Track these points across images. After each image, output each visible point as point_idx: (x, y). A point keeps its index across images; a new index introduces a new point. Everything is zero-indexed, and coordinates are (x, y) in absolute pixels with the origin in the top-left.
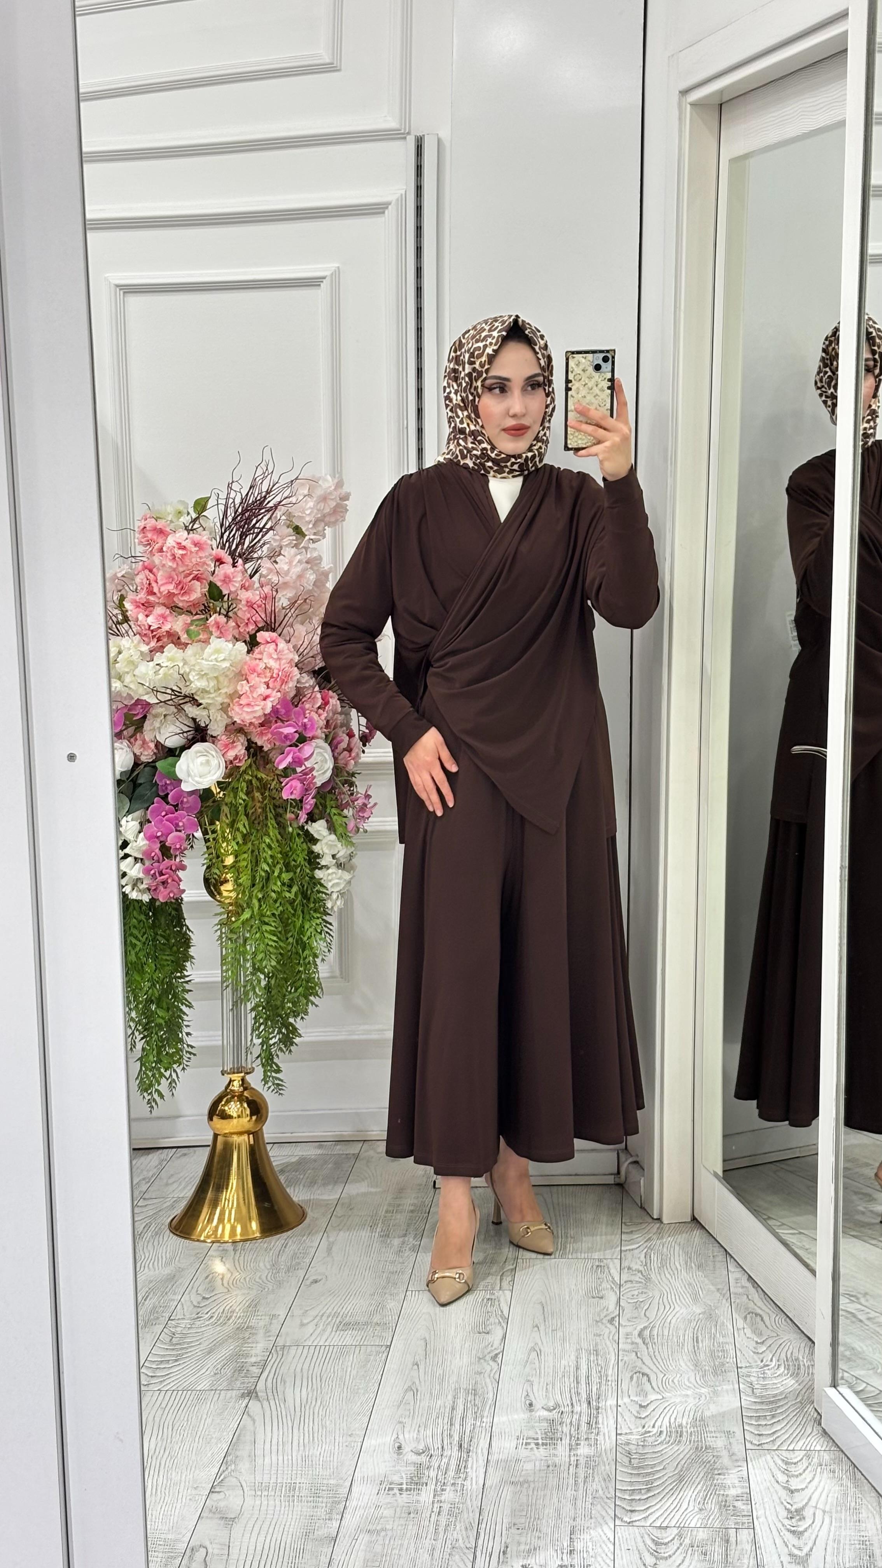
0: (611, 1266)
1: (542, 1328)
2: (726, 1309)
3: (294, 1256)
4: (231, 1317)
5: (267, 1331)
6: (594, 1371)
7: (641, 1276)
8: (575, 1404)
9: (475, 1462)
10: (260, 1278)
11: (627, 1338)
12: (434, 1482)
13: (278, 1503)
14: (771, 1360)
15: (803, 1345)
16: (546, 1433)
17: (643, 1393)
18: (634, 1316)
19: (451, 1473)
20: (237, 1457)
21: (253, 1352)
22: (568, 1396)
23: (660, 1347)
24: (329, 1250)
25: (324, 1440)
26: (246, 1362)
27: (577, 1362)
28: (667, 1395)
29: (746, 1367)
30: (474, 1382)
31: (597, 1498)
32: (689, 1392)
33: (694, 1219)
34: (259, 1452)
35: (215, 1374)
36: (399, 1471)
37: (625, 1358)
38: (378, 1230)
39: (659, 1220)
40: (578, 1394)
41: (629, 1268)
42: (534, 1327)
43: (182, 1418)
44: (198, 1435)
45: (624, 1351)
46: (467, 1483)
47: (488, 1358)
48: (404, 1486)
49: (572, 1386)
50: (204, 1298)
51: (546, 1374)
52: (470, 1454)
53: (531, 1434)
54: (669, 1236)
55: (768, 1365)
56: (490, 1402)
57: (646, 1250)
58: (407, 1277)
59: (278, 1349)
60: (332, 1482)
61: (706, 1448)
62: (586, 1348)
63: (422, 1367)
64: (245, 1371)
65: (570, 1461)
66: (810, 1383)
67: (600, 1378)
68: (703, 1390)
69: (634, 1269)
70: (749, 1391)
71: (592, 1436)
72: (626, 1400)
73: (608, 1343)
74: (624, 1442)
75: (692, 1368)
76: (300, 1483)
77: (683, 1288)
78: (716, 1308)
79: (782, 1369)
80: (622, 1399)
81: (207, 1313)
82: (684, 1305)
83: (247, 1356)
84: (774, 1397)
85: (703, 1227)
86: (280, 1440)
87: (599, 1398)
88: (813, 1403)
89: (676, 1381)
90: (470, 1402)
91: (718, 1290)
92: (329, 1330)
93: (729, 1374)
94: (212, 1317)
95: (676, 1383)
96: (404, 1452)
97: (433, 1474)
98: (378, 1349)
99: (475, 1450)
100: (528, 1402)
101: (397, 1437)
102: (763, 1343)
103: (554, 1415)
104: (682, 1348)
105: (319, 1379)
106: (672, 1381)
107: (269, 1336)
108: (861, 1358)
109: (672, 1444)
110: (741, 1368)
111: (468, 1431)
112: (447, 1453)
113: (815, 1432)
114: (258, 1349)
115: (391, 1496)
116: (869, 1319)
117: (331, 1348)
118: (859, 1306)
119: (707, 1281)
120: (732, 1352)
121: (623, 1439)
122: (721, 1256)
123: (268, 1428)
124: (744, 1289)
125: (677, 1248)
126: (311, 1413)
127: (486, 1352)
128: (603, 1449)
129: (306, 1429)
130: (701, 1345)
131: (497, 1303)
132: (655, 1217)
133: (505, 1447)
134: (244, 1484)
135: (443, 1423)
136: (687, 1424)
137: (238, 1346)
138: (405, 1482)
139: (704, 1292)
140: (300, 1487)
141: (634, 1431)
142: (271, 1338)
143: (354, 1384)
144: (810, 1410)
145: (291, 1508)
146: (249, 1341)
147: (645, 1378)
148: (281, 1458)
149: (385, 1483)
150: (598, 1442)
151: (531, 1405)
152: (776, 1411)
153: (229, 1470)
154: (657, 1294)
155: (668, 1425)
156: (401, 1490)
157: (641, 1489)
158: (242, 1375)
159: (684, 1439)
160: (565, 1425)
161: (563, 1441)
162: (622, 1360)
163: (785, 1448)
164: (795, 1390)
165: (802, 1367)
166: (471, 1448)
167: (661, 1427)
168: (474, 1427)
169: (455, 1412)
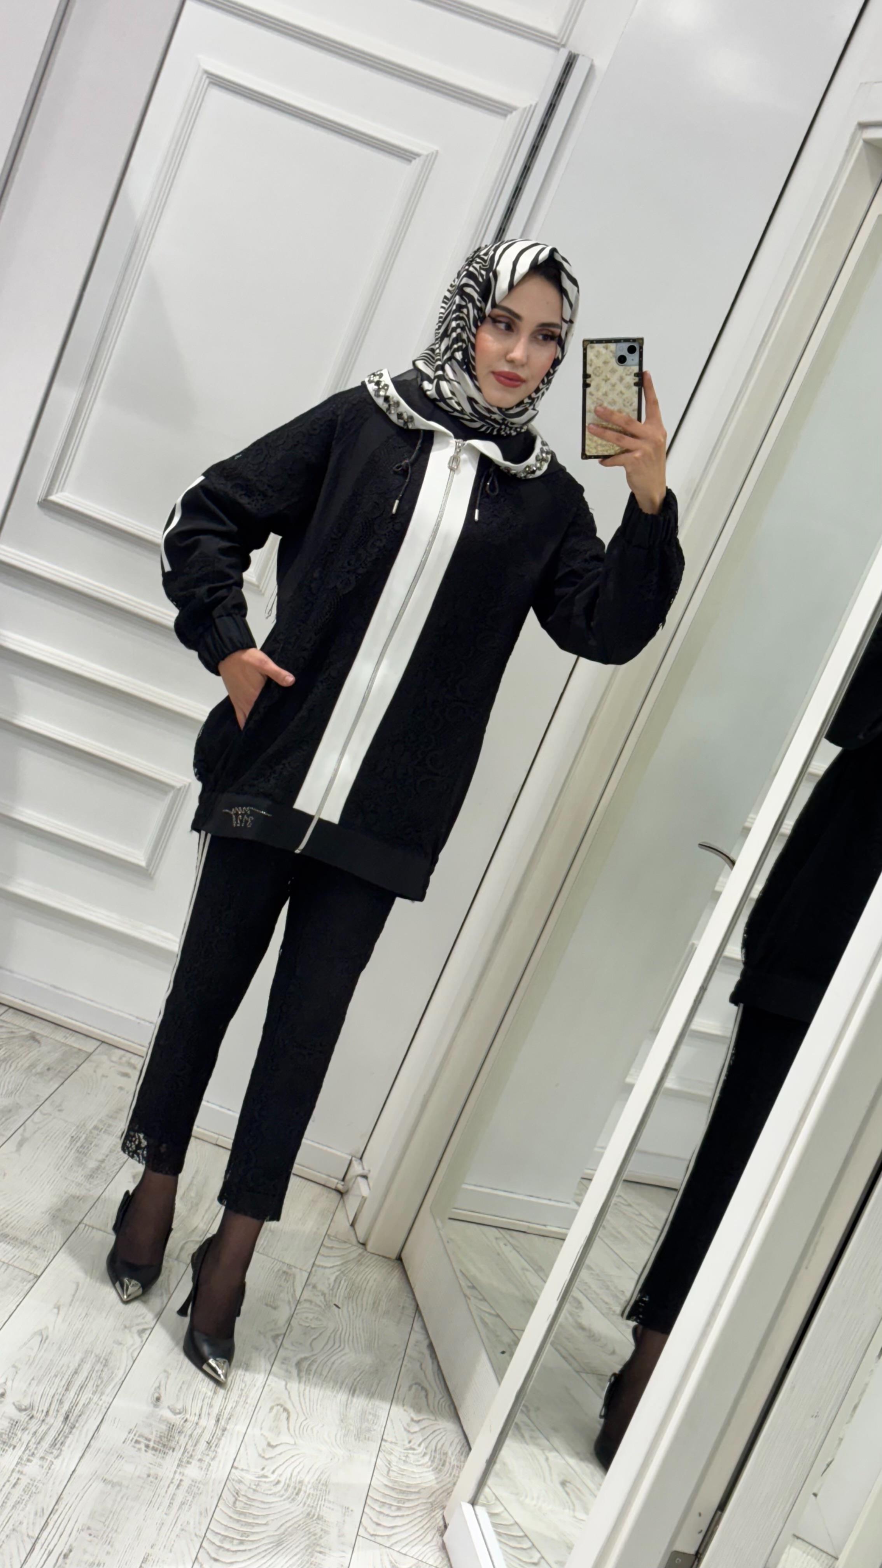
0: (298, 1277)
2: (394, 1370)
6: (236, 1387)
7: (323, 1300)
8: (203, 1415)
9: (75, 1441)
11: (283, 1363)
12: (23, 1449)
14: (419, 1445)
15: (457, 1440)
17: (277, 1430)
18: (300, 1341)
19: (45, 1444)
22: (199, 1405)
23: (313, 1386)
24: (20, 1144)
28: (300, 1442)
29: (391, 1443)
30: (109, 1351)
31: (185, 1531)
32: (324, 1448)
33: (399, 1259)
38: (77, 1145)
39: (364, 1246)
40: (211, 1406)
41: (314, 1287)
45: (275, 1376)
46: (57, 1462)
47: (133, 1330)
49: (208, 1394)
52: (74, 1431)
53: (146, 1432)
54: (367, 1267)
55: (414, 1449)
56: (117, 1380)
57: (338, 1273)
61: (318, 1518)
63: (62, 1313)
65: (173, 1479)
66: (449, 1485)
67: (240, 1396)
68: (338, 1451)
69: (318, 1289)
70: (385, 1470)
71: (207, 1459)
72: (257, 1432)
73: (262, 1360)
74: (236, 1479)
75: (337, 1421)
77: (361, 1330)
78: (386, 1365)
79: (427, 1458)
80: (253, 1429)
82: (354, 1347)
84: (408, 1487)
85: (405, 1272)
87: (230, 1419)
88: (444, 1508)
89: (315, 1430)
90: (97, 1372)
91: (395, 1346)
93: (371, 1442)
95: (315, 1432)
97: (26, 1437)
98: (25, 1276)
99: (80, 1428)
100: (156, 1395)
101: (5, 1383)
102: (418, 1422)
103: (177, 1420)
106: (312, 1429)
108: (509, 1478)
109: (284, 1500)
110: (386, 1441)
111: (81, 1404)
112: (50, 1420)
113: (433, 1543)
119: (386, 1332)
120: (383, 1421)
121: (237, 1474)
122: (411, 1310)
124: (420, 1356)
127: (134, 1323)
130: (354, 1400)
132: (361, 1241)
133: (112, 1436)
135: (58, 1386)
136: (309, 1483)
139: (380, 1343)
141: (252, 1470)
144: (437, 1516)
147: (285, 1414)
150: (211, 1468)
151: (158, 1399)
152: (404, 1503)
154: (332, 1326)
155: (289, 1476)
157: (233, 1538)
159: (299, 1498)
160: (183, 1435)
161: (175, 1453)
162: (269, 1385)
163: (398, 1549)
164: (431, 1487)
165: (447, 1464)
166: (77, 1425)
167: (281, 1475)
168: (89, 1403)
169: (76, 1376)
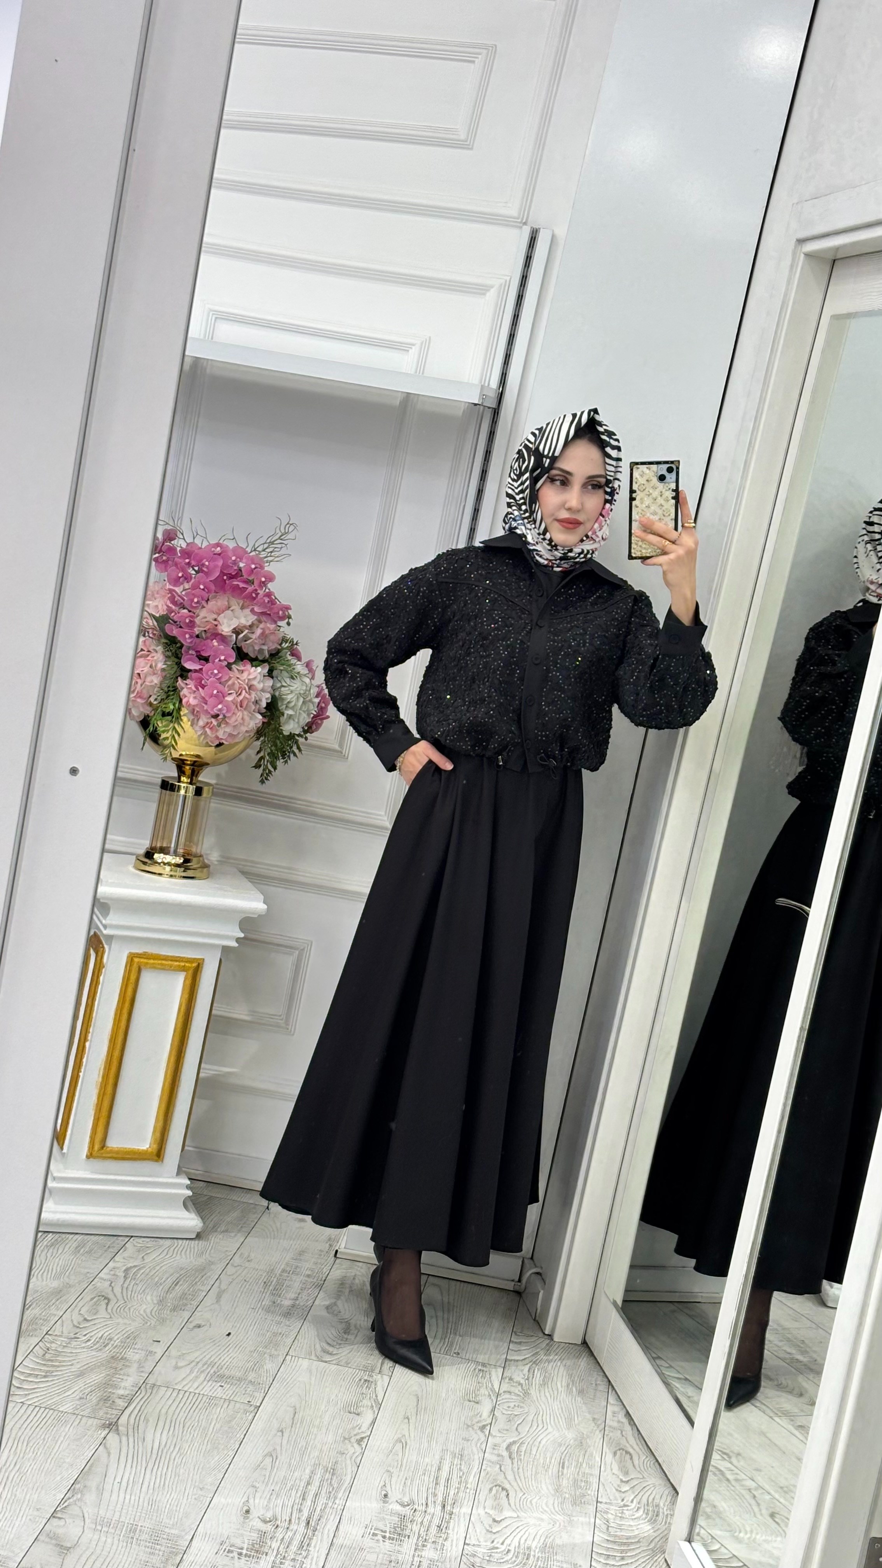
0: (493, 1373)
1: (412, 1421)
2: (598, 1440)
3: (183, 1296)
4: (108, 1344)
5: (140, 1366)
6: (455, 1476)
7: (520, 1389)
8: (429, 1504)
9: (319, 1542)
10: (145, 1311)
11: (494, 1449)
12: (275, 1554)
13: (116, 1542)
14: (632, 1501)
15: (666, 1492)
16: (394, 1528)
17: (499, 1508)
18: (505, 1428)
19: (294, 1548)
20: (85, 1487)
21: (123, 1384)
22: (425, 1495)
23: (525, 1465)
24: (219, 1297)
25: (174, 1488)
26: (113, 1393)
27: (440, 1462)
28: (522, 1514)
29: (606, 1503)
30: (334, 1461)
32: (544, 1516)
33: (585, 1343)
34: (108, 1487)
35: (81, 1398)
36: (242, 1535)
37: (489, 1469)
38: (271, 1288)
39: (550, 1336)
40: (435, 1495)
41: (511, 1379)
42: (405, 1418)
43: (39, 1436)
44: (52, 1456)
45: (490, 1461)
46: (307, 1562)
47: (353, 1440)
48: (244, 1552)
49: (431, 1486)
50: (85, 1319)
51: (408, 1468)
52: (316, 1533)
53: (381, 1526)
54: (556, 1355)
55: (628, 1506)
56: (346, 1485)
57: (531, 1364)
58: (289, 1341)
59: (148, 1387)
60: (173, 1531)
62: (452, 1450)
63: (286, 1435)
64: (111, 1402)
65: (412, 1562)
66: (666, 1532)
67: (460, 1483)
68: (558, 1517)
69: (515, 1380)
70: (604, 1527)
71: (441, 1541)
72: (481, 1511)
73: (475, 1449)
74: (470, 1554)
75: (553, 1492)
76: (141, 1526)
77: (560, 1410)
78: (588, 1437)
79: (641, 1512)
80: (477, 1509)
81: (85, 1335)
82: (556, 1426)
83: (115, 1387)
84: (627, 1539)
85: (592, 1354)
86: (131, 1479)
87: (454, 1503)
88: (664, 1553)
89: (534, 1502)
90: (327, 1480)
91: (594, 1419)
92: (202, 1376)
93: (587, 1506)
94: (89, 1340)
95: (534, 1504)
96: (251, 1517)
97: (275, 1545)
98: (247, 1407)
99: (321, 1530)
100: (384, 1493)
101: (247, 1501)
102: (628, 1481)
103: (407, 1511)
104: (546, 1471)
105: (181, 1426)
106: (531, 1502)
107: (142, 1372)
108: (721, 1518)
109: (517, 1565)
110: (601, 1503)
111: (318, 1509)
112: (294, 1527)
114: (127, 1383)
115: (228, 1558)
116: (737, 1480)
117: (201, 1396)
118: (729, 1465)
119: (584, 1408)
120: (595, 1485)
121: (470, 1549)
122: (603, 1387)
123: (122, 1465)
124: (620, 1424)
125: (562, 1369)
126: (168, 1457)
127: (352, 1434)
128: (448, 1555)
129: (159, 1473)
130: (565, 1471)
131: (373, 1386)
132: (547, 1333)
133: (351, 1533)
134: (86, 1516)
135: (295, 1497)
136: (536, 1548)
137: (108, 1375)
138: (245, 1547)
139: (580, 1419)
140: (140, 1531)
141: (483, 1544)
142: (142, 1374)
143: (215, 1438)
144: (659, 1560)
145: (128, 1550)
146: (122, 1372)
147: (504, 1493)
148: (128, 1497)
149: (226, 1545)
150: (445, 1548)
151: (386, 1496)
152: (626, 1553)
153: (75, 1498)
154: (533, 1411)
155: (517, 1545)
156: (240, 1554)
158: (108, 1405)
159: (530, 1562)
160: (415, 1523)
161: (410, 1540)
162: (485, 1470)
164: (649, 1536)
165: (661, 1514)
166: (318, 1528)
167: (509, 1545)
168: (325, 1508)
169: (309, 1487)
